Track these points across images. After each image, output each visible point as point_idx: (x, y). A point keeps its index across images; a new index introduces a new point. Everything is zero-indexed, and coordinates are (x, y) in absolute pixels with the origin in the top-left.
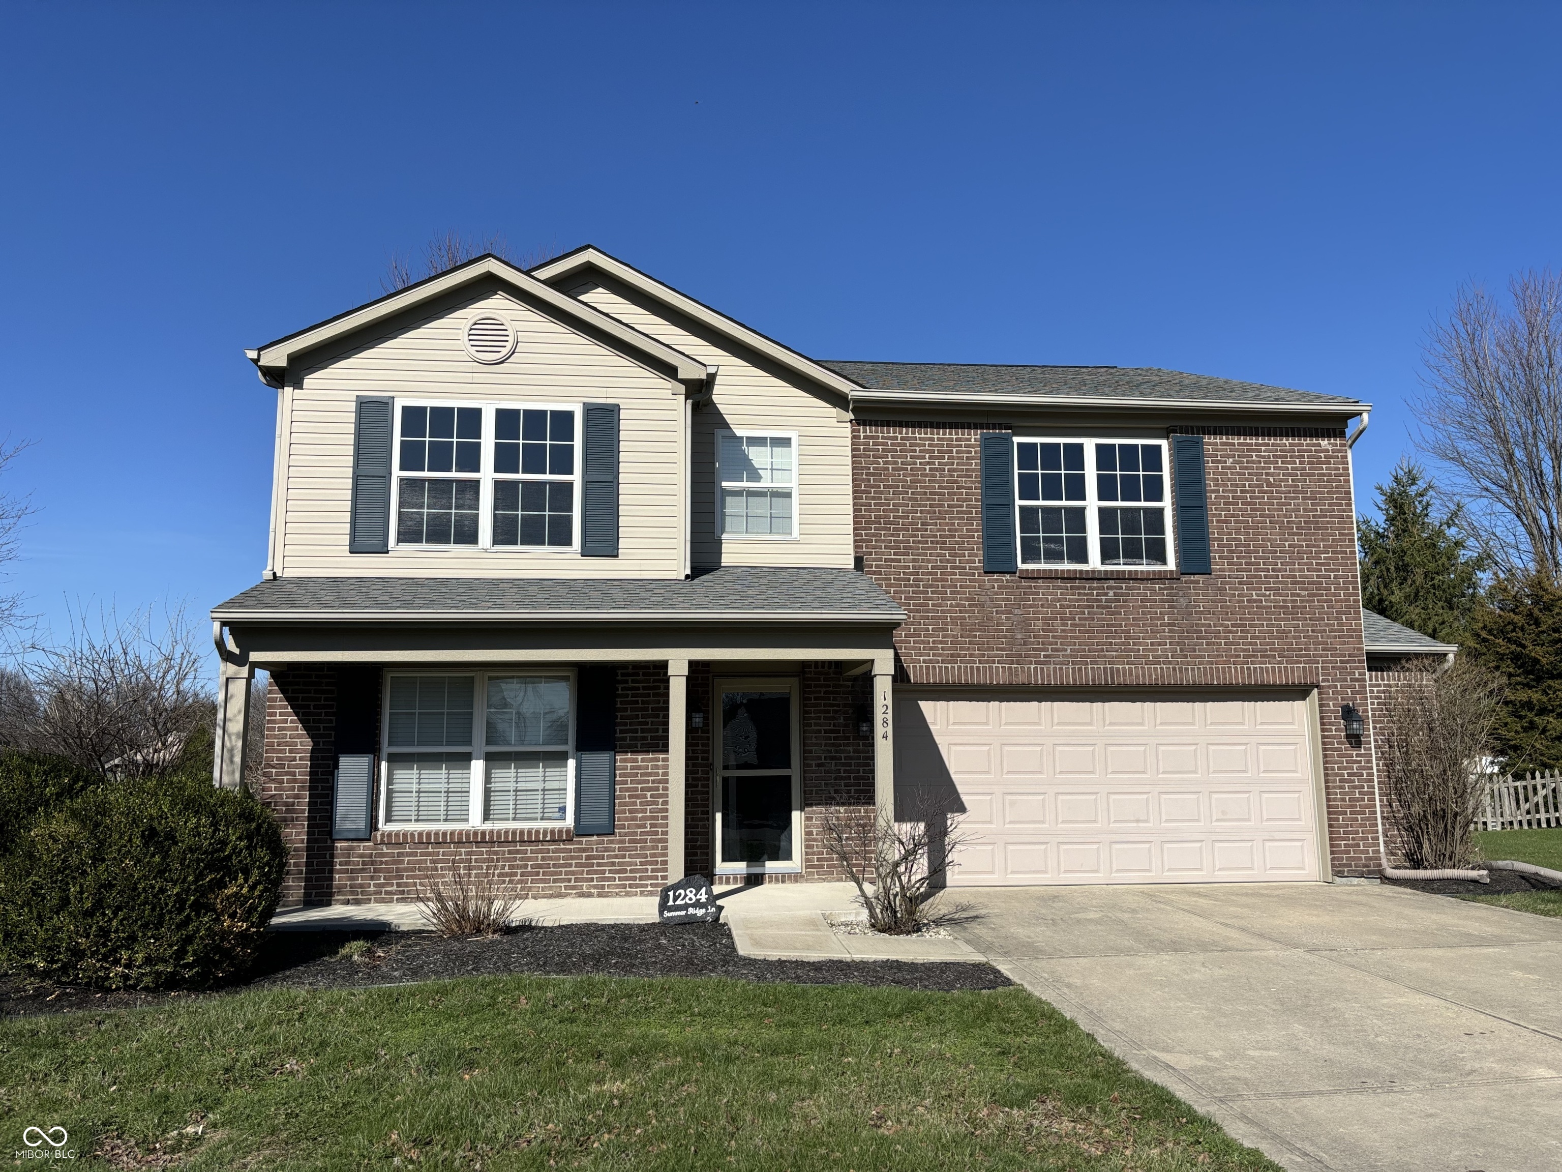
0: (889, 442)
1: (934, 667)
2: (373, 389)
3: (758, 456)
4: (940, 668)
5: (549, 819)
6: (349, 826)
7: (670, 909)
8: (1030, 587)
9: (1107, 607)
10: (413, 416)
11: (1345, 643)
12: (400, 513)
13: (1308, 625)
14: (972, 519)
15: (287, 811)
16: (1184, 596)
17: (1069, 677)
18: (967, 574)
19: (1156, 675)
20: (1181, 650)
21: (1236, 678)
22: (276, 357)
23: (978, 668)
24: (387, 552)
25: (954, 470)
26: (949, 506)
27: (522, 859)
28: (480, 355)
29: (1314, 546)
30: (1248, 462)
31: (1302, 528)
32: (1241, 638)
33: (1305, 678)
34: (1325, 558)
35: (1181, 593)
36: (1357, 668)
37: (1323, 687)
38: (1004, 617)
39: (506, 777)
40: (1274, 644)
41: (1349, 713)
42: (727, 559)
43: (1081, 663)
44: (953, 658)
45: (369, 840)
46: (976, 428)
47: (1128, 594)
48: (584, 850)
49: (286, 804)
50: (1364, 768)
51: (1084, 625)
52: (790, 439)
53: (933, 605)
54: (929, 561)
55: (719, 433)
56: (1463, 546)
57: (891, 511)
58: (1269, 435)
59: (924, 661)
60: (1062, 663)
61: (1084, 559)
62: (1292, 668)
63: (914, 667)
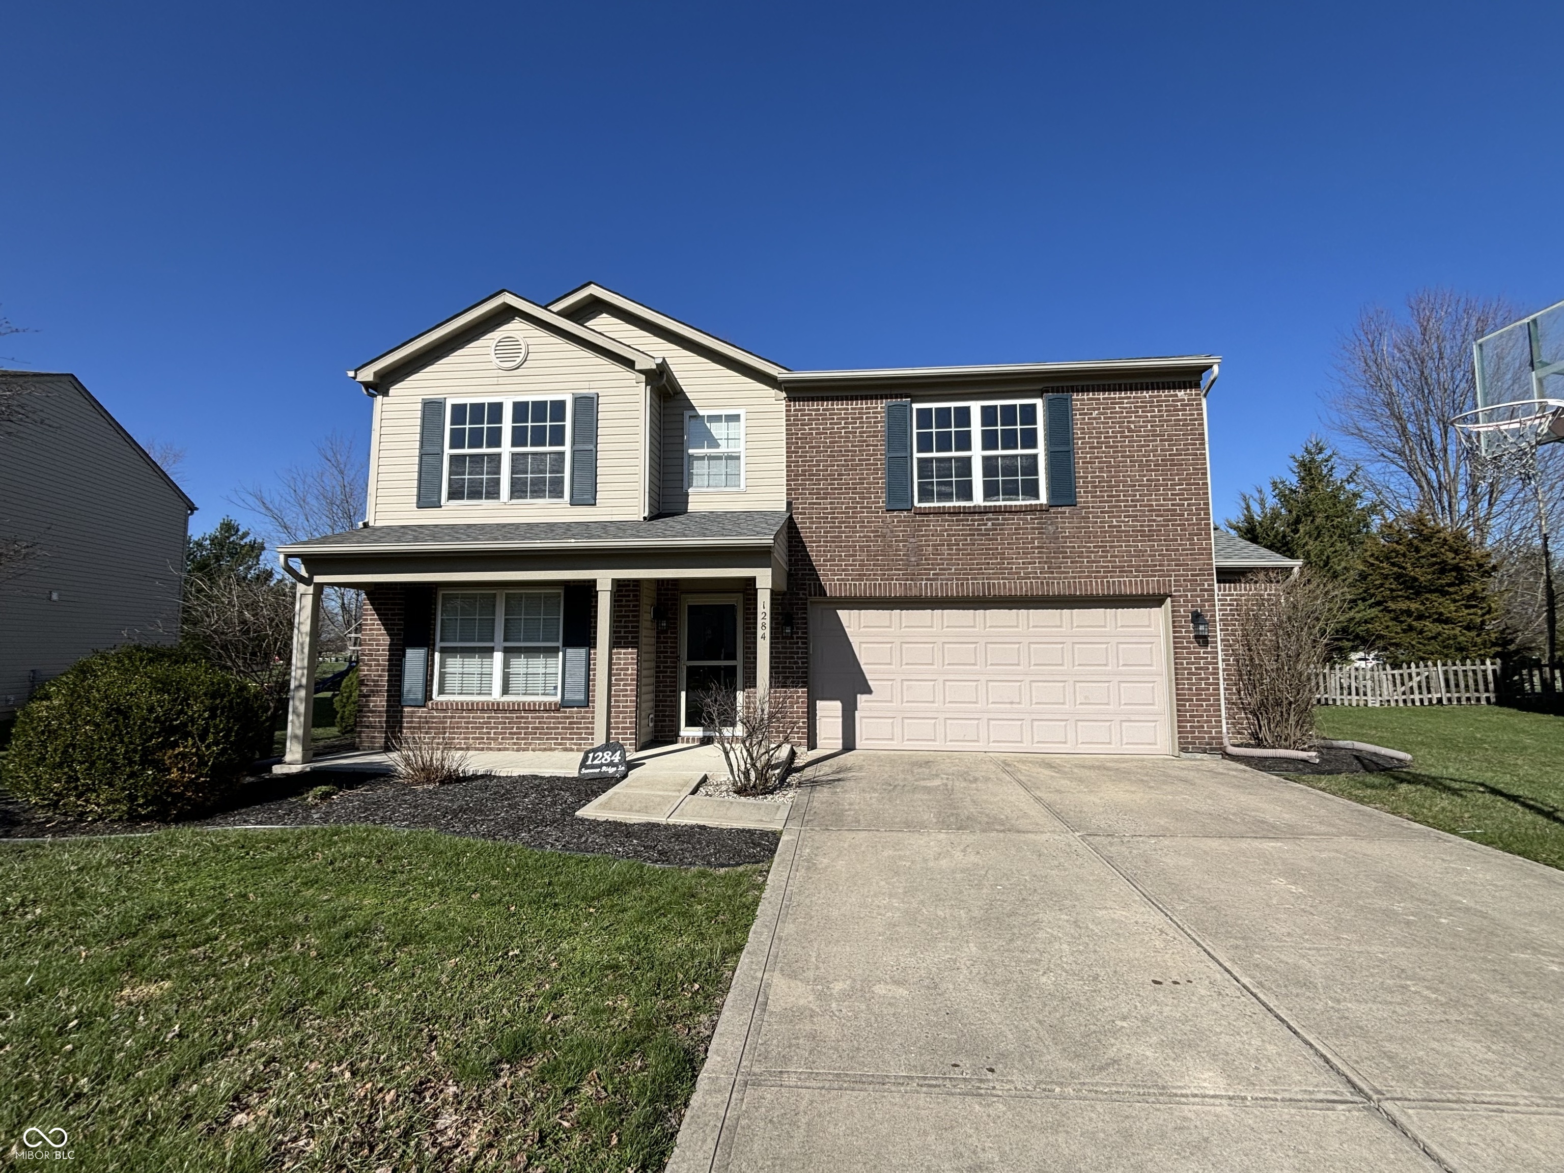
0: (814, 413)
1: (845, 584)
2: (432, 393)
3: (718, 430)
4: (850, 585)
5: (548, 694)
6: (412, 696)
7: (587, 767)
8: (923, 521)
9: (986, 535)
10: (459, 410)
11: (1195, 560)
12: (450, 479)
13: (1162, 545)
14: (878, 469)
15: (375, 686)
16: (1052, 524)
17: (953, 591)
18: (872, 512)
19: (1027, 588)
20: (1049, 568)
21: (1097, 590)
22: (367, 375)
23: (880, 584)
24: (441, 507)
25: (864, 432)
26: (859, 460)
27: (525, 723)
28: (502, 364)
29: (1170, 480)
30: (1111, 413)
31: (1159, 465)
32: (1101, 557)
33: (1159, 589)
34: (1179, 490)
35: (1049, 522)
36: (1206, 580)
37: (1175, 596)
38: (901, 544)
39: (519, 664)
40: (1131, 561)
41: (1197, 618)
42: (691, 508)
43: (963, 579)
44: (861, 577)
45: (424, 706)
46: (882, 398)
47: (1004, 524)
48: (568, 718)
49: (373, 681)
50: (1210, 663)
51: (966, 550)
52: (738, 416)
53: (846, 537)
54: (843, 503)
55: (687, 414)
56: (1360, 497)
57: (814, 466)
58: (1131, 390)
59: (838, 580)
60: (947, 580)
61: (969, 497)
62: (1147, 582)
63: (830, 584)
